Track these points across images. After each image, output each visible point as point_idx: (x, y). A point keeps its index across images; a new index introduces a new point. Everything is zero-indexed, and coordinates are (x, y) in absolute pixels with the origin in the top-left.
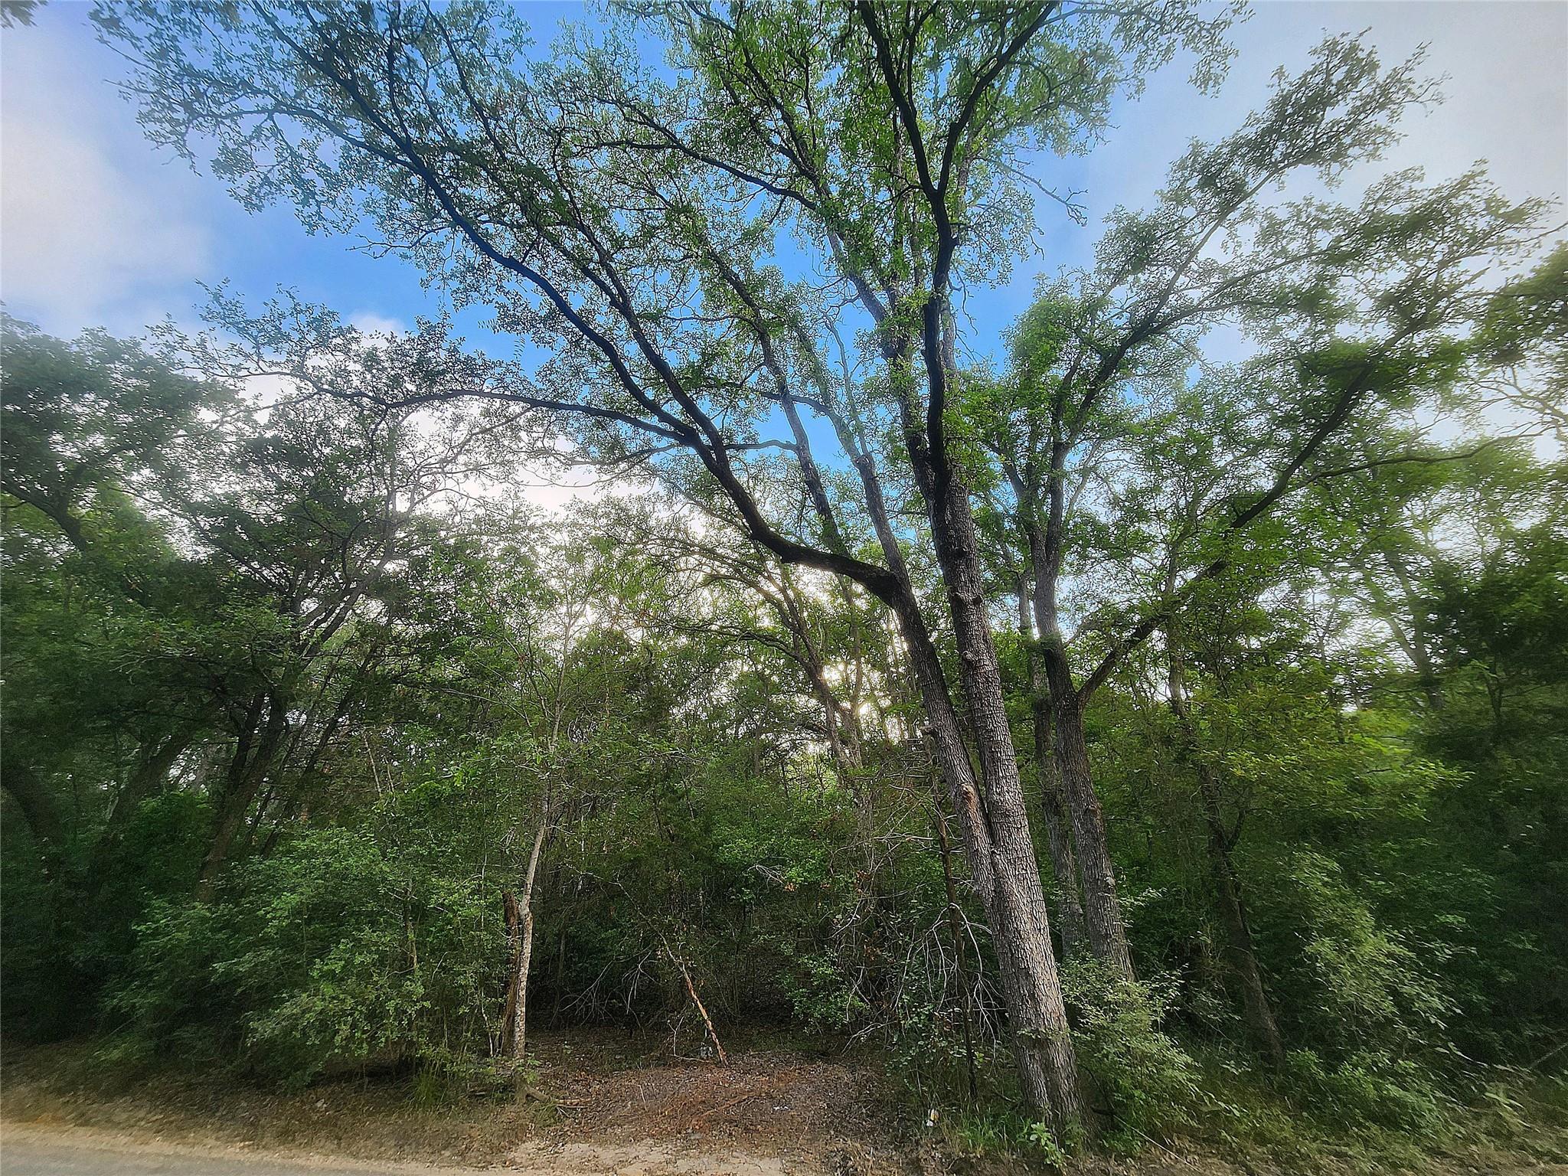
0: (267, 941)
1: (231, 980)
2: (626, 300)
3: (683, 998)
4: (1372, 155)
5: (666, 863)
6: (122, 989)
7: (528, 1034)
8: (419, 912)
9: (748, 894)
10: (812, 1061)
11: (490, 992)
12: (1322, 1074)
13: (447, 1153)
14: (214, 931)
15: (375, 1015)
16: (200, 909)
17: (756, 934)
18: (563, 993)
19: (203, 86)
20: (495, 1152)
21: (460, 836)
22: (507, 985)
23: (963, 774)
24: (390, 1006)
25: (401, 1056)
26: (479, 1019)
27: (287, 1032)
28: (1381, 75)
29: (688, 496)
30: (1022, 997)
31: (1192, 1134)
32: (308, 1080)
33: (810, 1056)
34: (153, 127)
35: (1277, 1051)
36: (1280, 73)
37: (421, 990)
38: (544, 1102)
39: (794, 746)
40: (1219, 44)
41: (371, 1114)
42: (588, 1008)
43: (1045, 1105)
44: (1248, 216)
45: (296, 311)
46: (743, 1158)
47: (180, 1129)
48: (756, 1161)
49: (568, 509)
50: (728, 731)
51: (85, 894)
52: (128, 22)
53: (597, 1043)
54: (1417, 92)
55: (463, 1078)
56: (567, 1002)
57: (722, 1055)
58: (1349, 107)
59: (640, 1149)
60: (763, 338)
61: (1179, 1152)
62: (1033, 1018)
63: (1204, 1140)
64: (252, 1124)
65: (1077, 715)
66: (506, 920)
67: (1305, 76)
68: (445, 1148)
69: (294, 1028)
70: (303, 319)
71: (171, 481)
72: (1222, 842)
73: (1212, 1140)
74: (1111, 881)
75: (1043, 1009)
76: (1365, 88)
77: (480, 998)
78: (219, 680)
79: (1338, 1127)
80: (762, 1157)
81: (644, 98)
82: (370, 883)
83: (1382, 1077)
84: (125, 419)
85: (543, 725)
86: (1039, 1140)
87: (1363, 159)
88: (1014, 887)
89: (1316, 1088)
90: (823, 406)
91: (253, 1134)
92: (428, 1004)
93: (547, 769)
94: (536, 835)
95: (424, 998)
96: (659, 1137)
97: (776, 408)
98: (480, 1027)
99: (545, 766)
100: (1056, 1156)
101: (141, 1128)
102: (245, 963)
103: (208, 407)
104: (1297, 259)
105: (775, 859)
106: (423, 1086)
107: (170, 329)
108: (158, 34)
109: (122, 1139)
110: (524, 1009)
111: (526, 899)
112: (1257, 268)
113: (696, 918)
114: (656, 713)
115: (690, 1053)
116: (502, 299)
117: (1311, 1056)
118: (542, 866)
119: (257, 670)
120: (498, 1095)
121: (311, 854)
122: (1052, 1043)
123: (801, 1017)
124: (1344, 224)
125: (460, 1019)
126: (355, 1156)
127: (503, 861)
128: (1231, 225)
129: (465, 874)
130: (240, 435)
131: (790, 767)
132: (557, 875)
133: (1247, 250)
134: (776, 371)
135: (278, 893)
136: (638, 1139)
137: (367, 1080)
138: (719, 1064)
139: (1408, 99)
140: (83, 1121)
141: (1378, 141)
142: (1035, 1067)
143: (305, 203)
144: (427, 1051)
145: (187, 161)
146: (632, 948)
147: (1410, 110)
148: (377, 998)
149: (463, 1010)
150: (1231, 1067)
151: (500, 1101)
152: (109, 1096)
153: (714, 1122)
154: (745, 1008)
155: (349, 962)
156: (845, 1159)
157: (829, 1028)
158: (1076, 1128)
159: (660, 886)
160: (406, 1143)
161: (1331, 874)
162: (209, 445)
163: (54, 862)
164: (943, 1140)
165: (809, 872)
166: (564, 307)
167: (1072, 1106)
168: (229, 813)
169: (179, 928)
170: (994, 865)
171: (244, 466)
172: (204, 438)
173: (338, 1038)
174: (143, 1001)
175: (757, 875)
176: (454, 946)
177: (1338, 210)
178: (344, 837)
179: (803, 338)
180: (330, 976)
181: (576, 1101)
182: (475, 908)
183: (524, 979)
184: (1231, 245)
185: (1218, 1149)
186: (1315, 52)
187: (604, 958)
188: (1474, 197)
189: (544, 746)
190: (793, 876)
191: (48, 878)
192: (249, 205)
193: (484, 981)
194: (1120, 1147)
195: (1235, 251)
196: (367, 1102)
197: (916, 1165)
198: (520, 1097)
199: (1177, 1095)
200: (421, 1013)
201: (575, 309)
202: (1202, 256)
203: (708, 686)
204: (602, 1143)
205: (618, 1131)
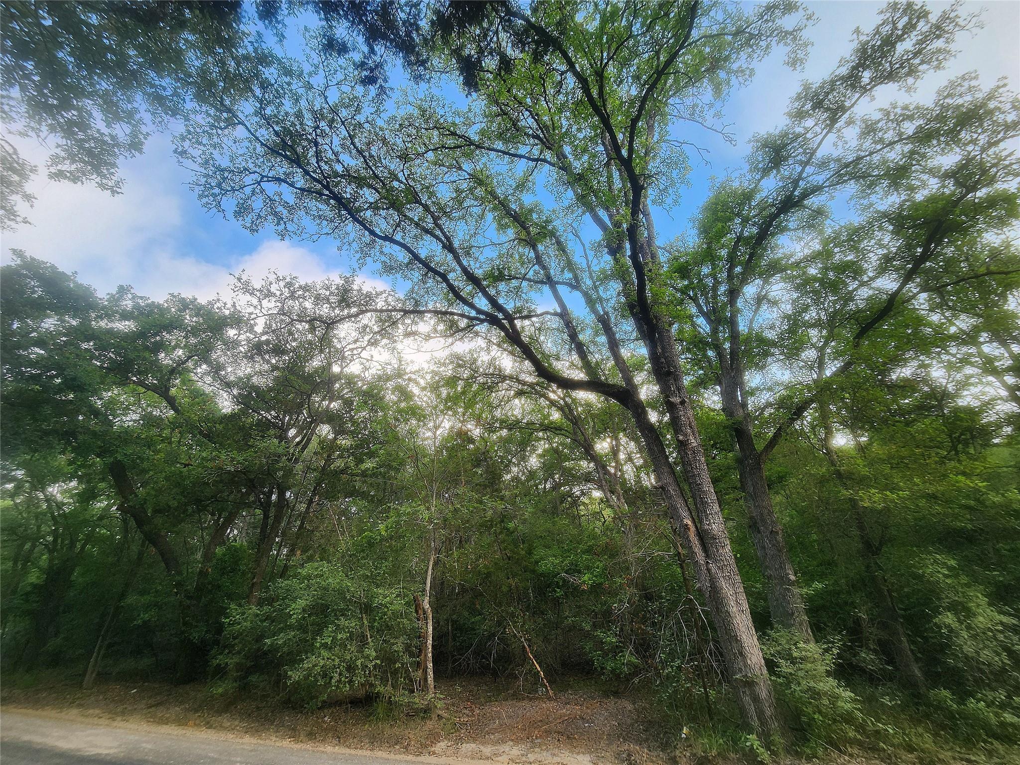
0: (291, 627)
1: (274, 649)
2: (451, 244)
3: (525, 658)
4: (937, 67)
5: (507, 574)
6: (221, 654)
7: (436, 679)
8: (367, 609)
9: (559, 593)
10: (608, 697)
11: (412, 655)
12: (955, 706)
13: (397, 747)
14: (262, 621)
15: (351, 668)
16: (254, 609)
17: (566, 618)
18: (453, 656)
19: (226, 174)
20: (424, 747)
21: (387, 563)
22: (420, 651)
23: (684, 513)
24: (359, 663)
25: (367, 692)
26: (407, 671)
27: (306, 678)
28: (933, 18)
29: (499, 345)
30: (735, 654)
31: (860, 744)
32: (320, 704)
33: (606, 694)
34: (205, 200)
35: (923, 690)
36: (857, 31)
37: (374, 654)
38: (448, 720)
39: (583, 494)
40: (800, 40)
41: (354, 725)
42: (468, 664)
43: (755, 723)
44: (850, 122)
45: (278, 280)
46: (567, 754)
47: (257, 731)
48: (575, 756)
49: (428, 362)
50: (540, 487)
51: (195, 602)
52: (190, 150)
53: (475, 686)
54: (962, 23)
55: (402, 705)
56: (455, 661)
57: (551, 692)
58: (914, 41)
59: (506, 747)
60: (534, 247)
61: (851, 756)
62: (743, 668)
63: (869, 748)
64: (293, 729)
65: (760, 469)
66: (417, 612)
67: (878, 28)
68: (396, 744)
69: (309, 675)
70: (282, 284)
71: (217, 369)
72: (871, 548)
73: (874, 749)
74: (792, 577)
75: (749, 662)
76: (923, 27)
77: (406, 659)
78: (252, 481)
79: (969, 742)
80: (578, 753)
81: (450, 120)
82: (341, 593)
83: (1001, 708)
84: (193, 340)
85: (427, 496)
86: (752, 745)
87: (932, 71)
88: (723, 584)
89: (951, 716)
90: (575, 285)
91: (294, 734)
92: (378, 662)
93: (432, 522)
94: (429, 561)
95: (377, 658)
96: (517, 741)
97: (546, 289)
98: (408, 676)
99: (430, 521)
100: (764, 755)
101: (238, 731)
102: (281, 639)
103: (232, 328)
104: (892, 144)
105: (575, 570)
106: (380, 710)
107: (218, 300)
108: (204, 153)
109: (230, 736)
110: (431, 665)
111: (427, 599)
112: (863, 154)
113: (528, 608)
114: (492, 482)
115: (531, 692)
116: (383, 258)
117: (945, 693)
118: (434, 579)
119: (269, 473)
120: (422, 715)
121: (309, 577)
122: (757, 684)
123: (599, 669)
124: (923, 116)
125: (397, 670)
126: (349, 747)
127: (411, 576)
128: (839, 131)
129: (391, 585)
130: (249, 340)
131: (582, 507)
132: (442, 583)
133: (854, 143)
134: (544, 268)
135: (294, 600)
136: (504, 741)
137: (350, 705)
138: (550, 699)
139: (957, 29)
140: (209, 726)
141: (940, 58)
142: (747, 699)
143: (278, 224)
144: (380, 689)
145: (221, 214)
146: (490, 627)
147: (959, 36)
148: (351, 658)
149: (398, 665)
150: (886, 700)
151: (423, 718)
152: (220, 712)
153: (548, 732)
154: (564, 664)
155: (334, 638)
156: (629, 755)
157: (618, 676)
158: (777, 738)
159: (505, 589)
160: (375, 741)
161: (950, 568)
162: (234, 348)
163: (179, 585)
164: (691, 746)
165: (596, 576)
166: (416, 257)
167: (774, 725)
168: (262, 555)
169: (245, 620)
170: (709, 570)
171: (252, 358)
172: (232, 345)
173: (333, 681)
174: (231, 661)
175: (564, 580)
176: (389, 628)
177: (917, 108)
178: (325, 567)
179: (559, 243)
180: (325, 646)
181: (466, 719)
182: (398, 605)
183: (430, 647)
184: (840, 144)
185: (879, 755)
186: (882, 12)
187: (475, 634)
188: (1000, 102)
189: (428, 509)
190: (586, 580)
191: (177, 593)
192: (252, 230)
193: (407, 648)
194: (808, 751)
195: (843, 147)
196: (351, 718)
197: (674, 760)
198: (434, 716)
199: (848, 719)
200: (375, 666)
201: (423, 256)
202: (819, 154)
203: (524, 459)
204: (483, 744)
205: (492, 737)
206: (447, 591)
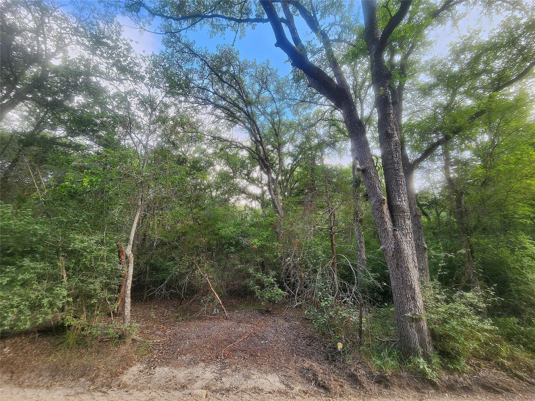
9: (233, 249)
10: (264, 315)
20: (114, 377)
22: (120, 288)
23: (381, 191)
24: (45, 301)
30: (407, 298)
37: (66, 293)
38: (142, 343)
41: (37, 355)
42: (161, 294)
43: (418, 347)
56: (151, 291)
57: (227, 314)
62: (413, 308)
65: (412, 173)
66: (119, 257)
68: (82, 376)
75: (418, 304)
86: (424, 368)
92: (70, 299)
110: (130, 300)
111: (130, 247)
115: (212, 314)
118: (137, 234)
120: (116, 340)
122: (422, 320)
123: (259, 298)
125: (93, 305)
136: (195, 363)
137: (37, 335)
138: (226, 318)
142: (412, 331)
149: (95, 300)
151: (117, 345)
153: (234, 351)
158: (438, 360)
160: (57, 374)
165: (261, 241)
167: (431, 349)
170: (395, 236)
175: (238, 241)
181: (159, 340)
183: (130, 285)
187: (168, 273)
190: (256, 242)
193: (106, 286)
196: (36, 348)
198: (129, 341)
204: (177, 366)
205: (184, 358)
206: (147, 244)
